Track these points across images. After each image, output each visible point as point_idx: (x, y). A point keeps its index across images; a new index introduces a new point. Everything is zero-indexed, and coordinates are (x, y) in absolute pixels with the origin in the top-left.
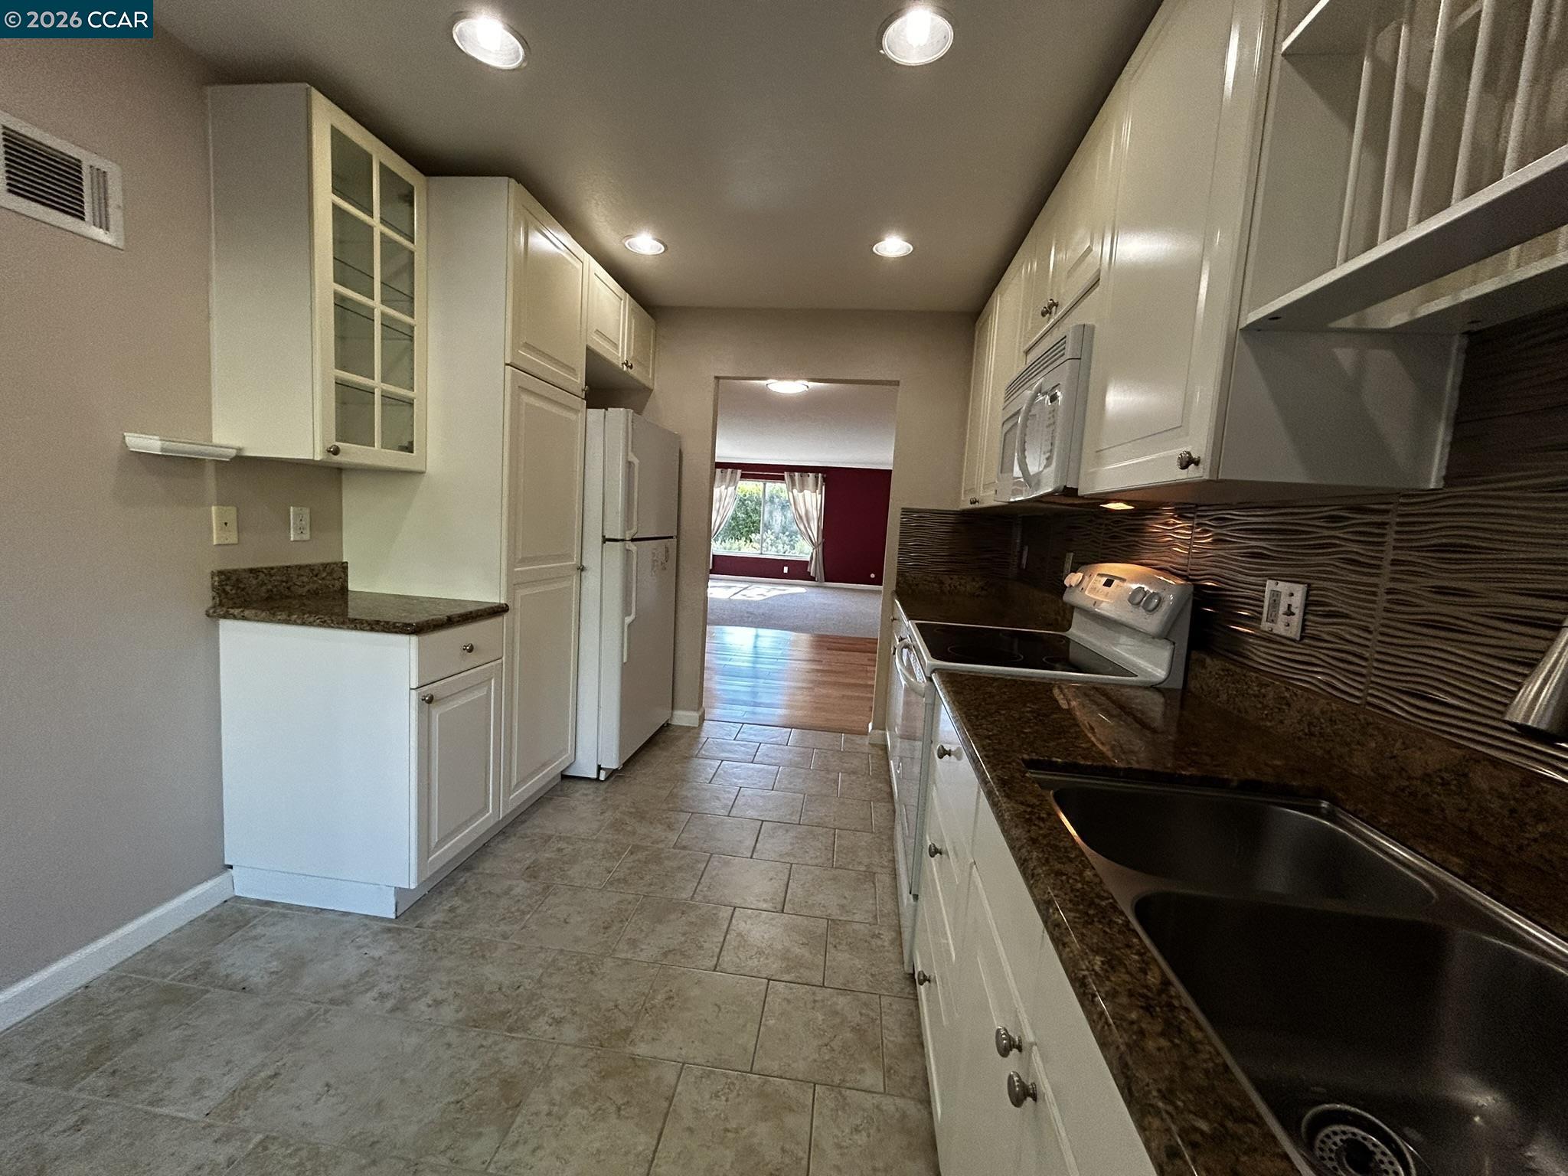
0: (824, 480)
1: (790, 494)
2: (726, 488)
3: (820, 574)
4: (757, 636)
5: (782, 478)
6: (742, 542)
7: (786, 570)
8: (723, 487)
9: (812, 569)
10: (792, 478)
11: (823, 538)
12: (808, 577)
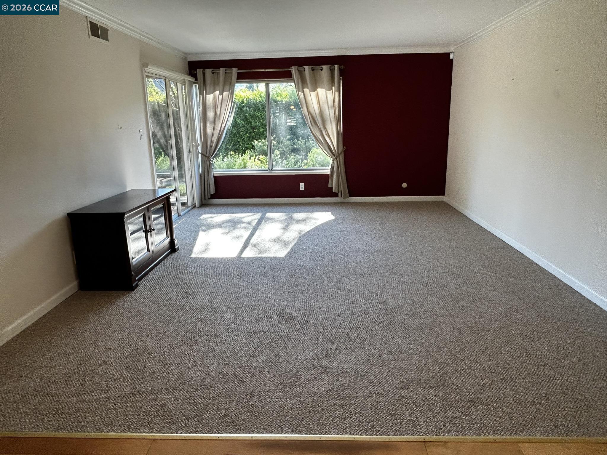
0: (342, 73)
1: (300, 94)
2: (222, 94)
3: (344, 188)
5: (289, 75)
6: (246, 156)
7: (302, 186)
8: (217, 93)
9: (333, 184)
10: (301, 73)
11: (344, 146)
12: (330, 193)
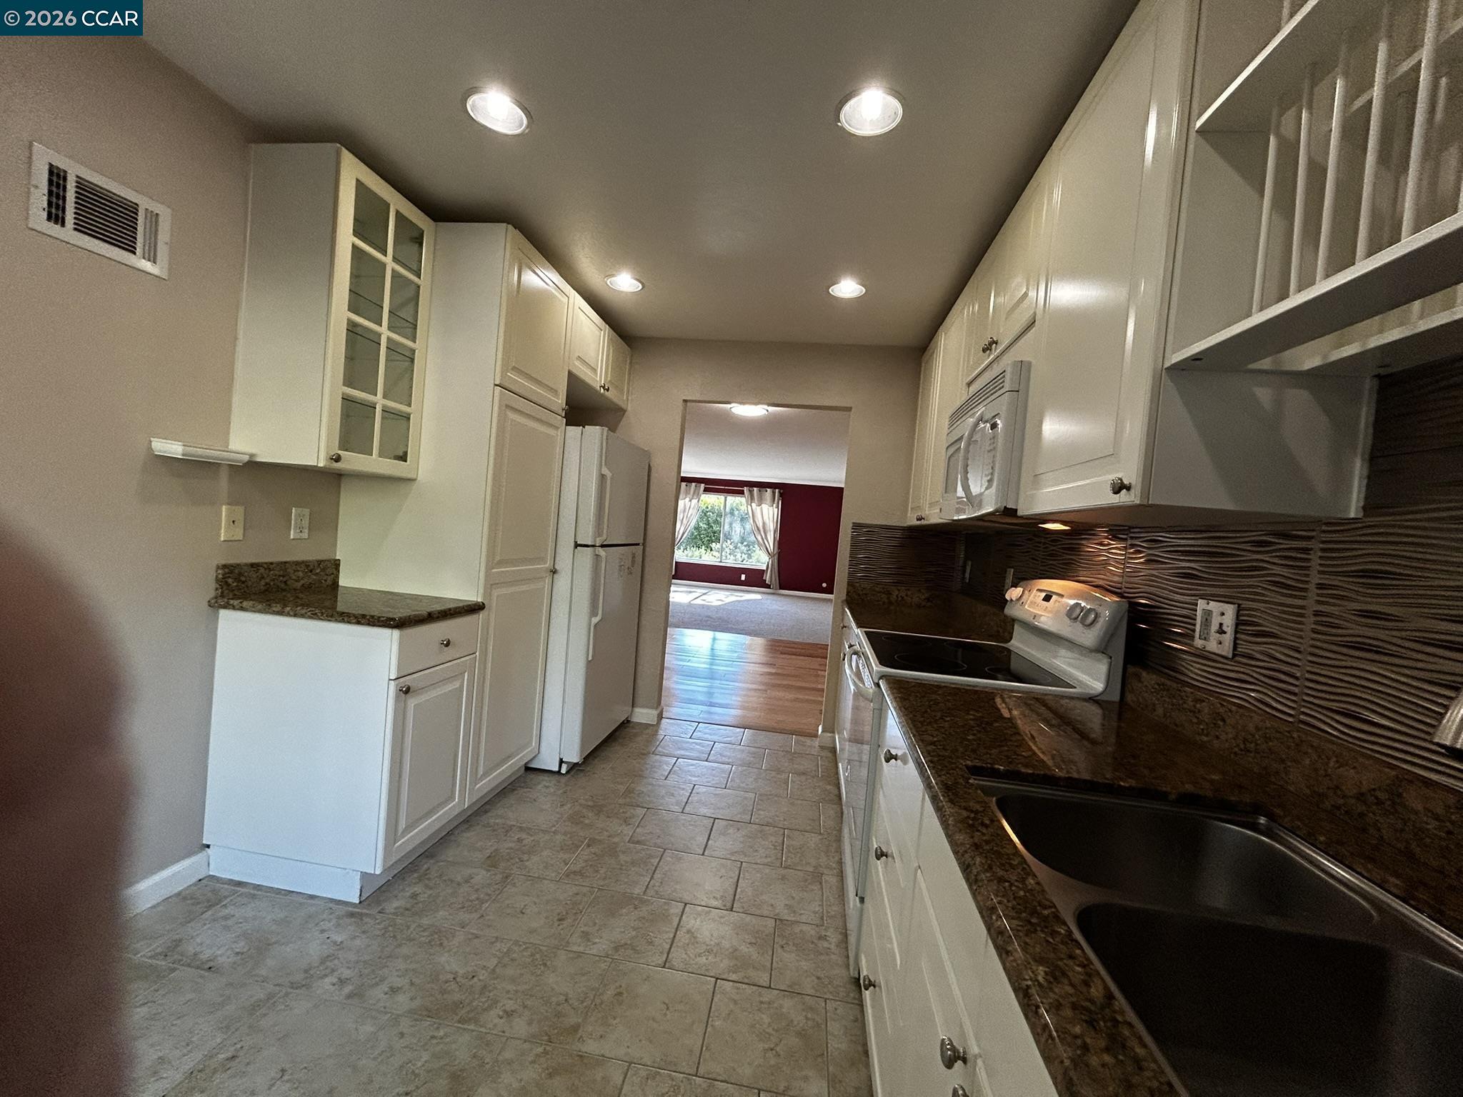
0: (781, 495)
1: (749, 507)
2: (690, 501)
3: (776, 582)
4: (714, 639)
5: (742, 493)
6: (702, 550)
7: (743, 577)
8: (687, 499)
9: (767, 578)
10: (751, 492)
11: (779, 548)
12: (763, 584)
